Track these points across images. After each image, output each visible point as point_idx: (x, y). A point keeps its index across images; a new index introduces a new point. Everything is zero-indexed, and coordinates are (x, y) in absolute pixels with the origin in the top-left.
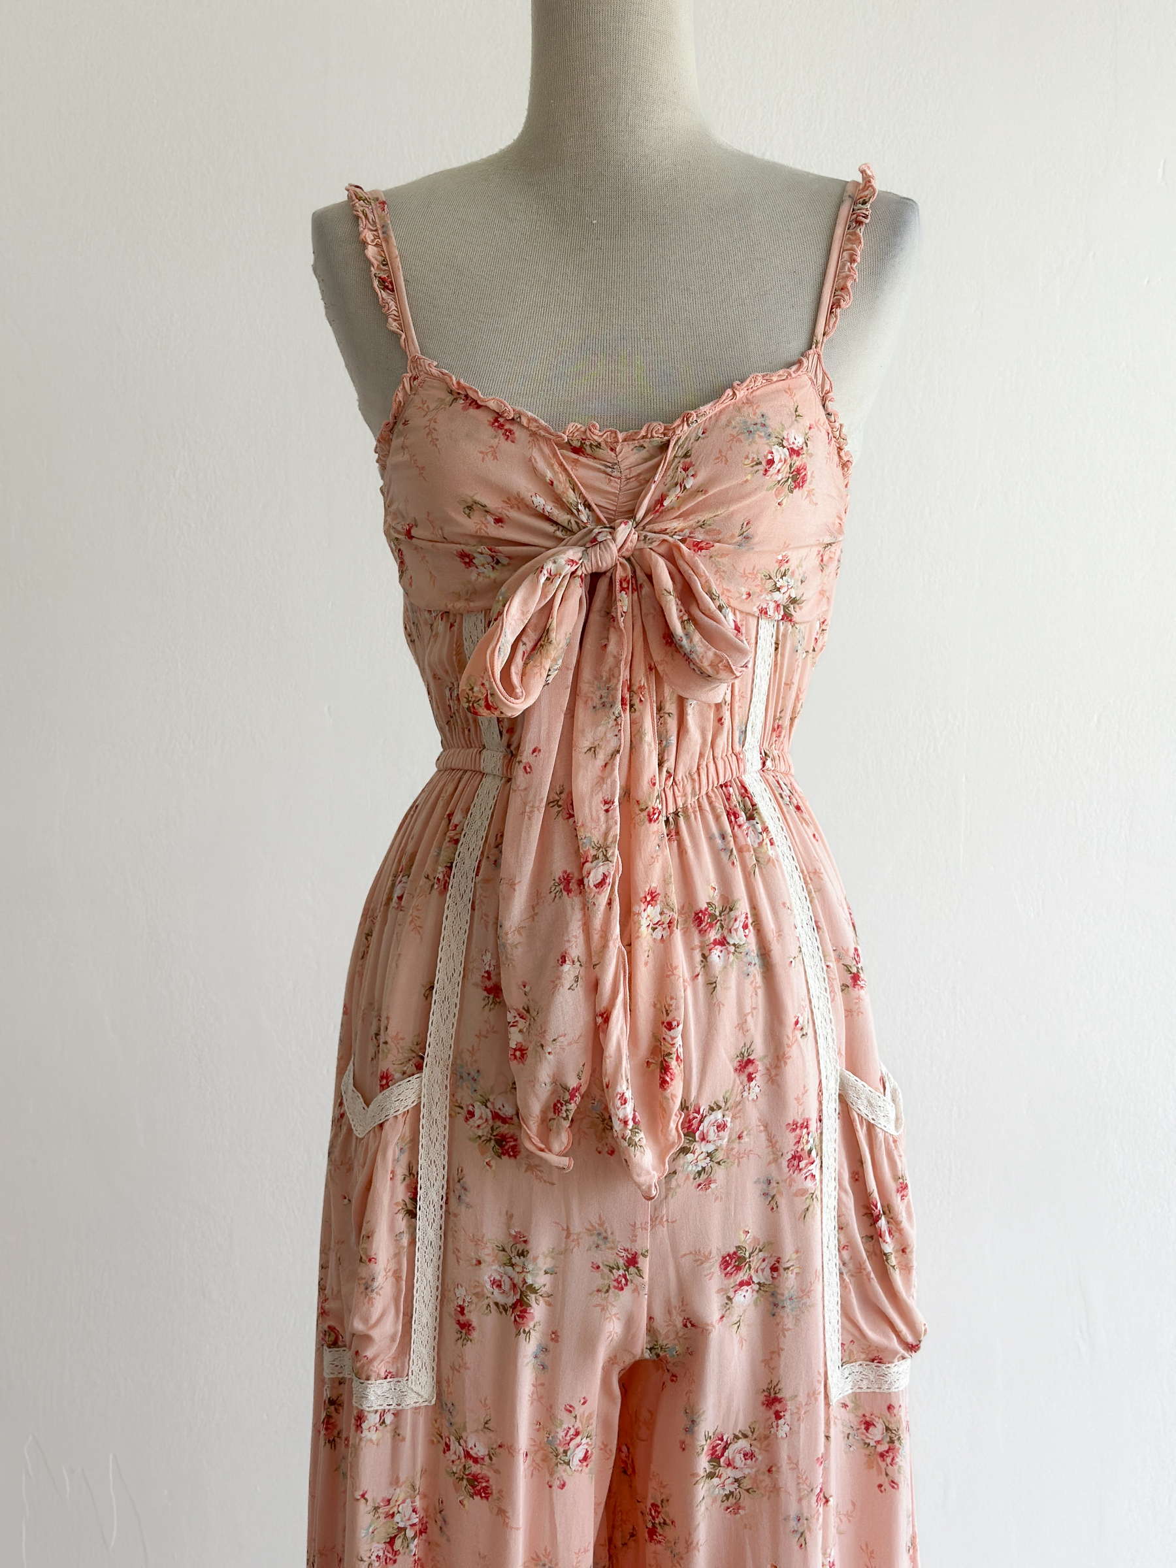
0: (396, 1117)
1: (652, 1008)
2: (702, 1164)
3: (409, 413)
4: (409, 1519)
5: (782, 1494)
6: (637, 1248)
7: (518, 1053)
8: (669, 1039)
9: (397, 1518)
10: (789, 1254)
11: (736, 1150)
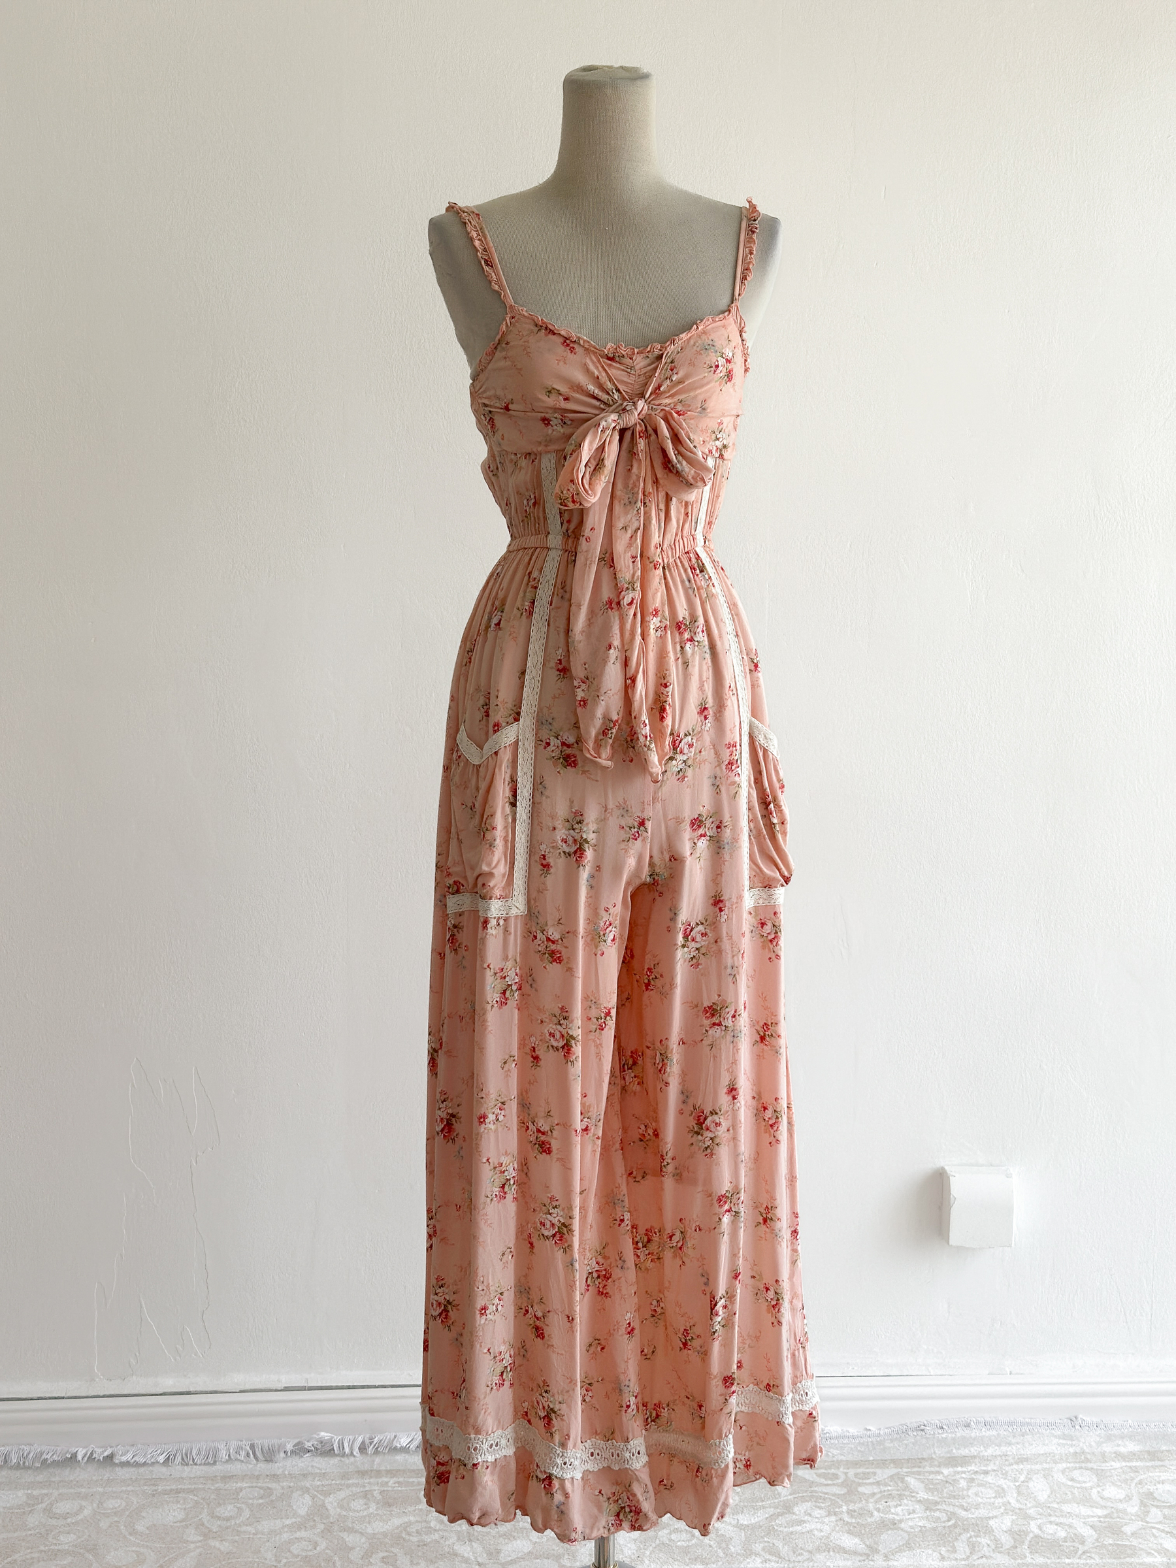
0: (505, 747)
1: (655, 676)
2: (680, 767)
3: (509, 338)
4: (514, 979)
5: (723, 953)
6: (645, 816)
7: (582, 703)
8: (665, 693)
9: (507, 979)
10: (727, 819)
11: (698, 759)
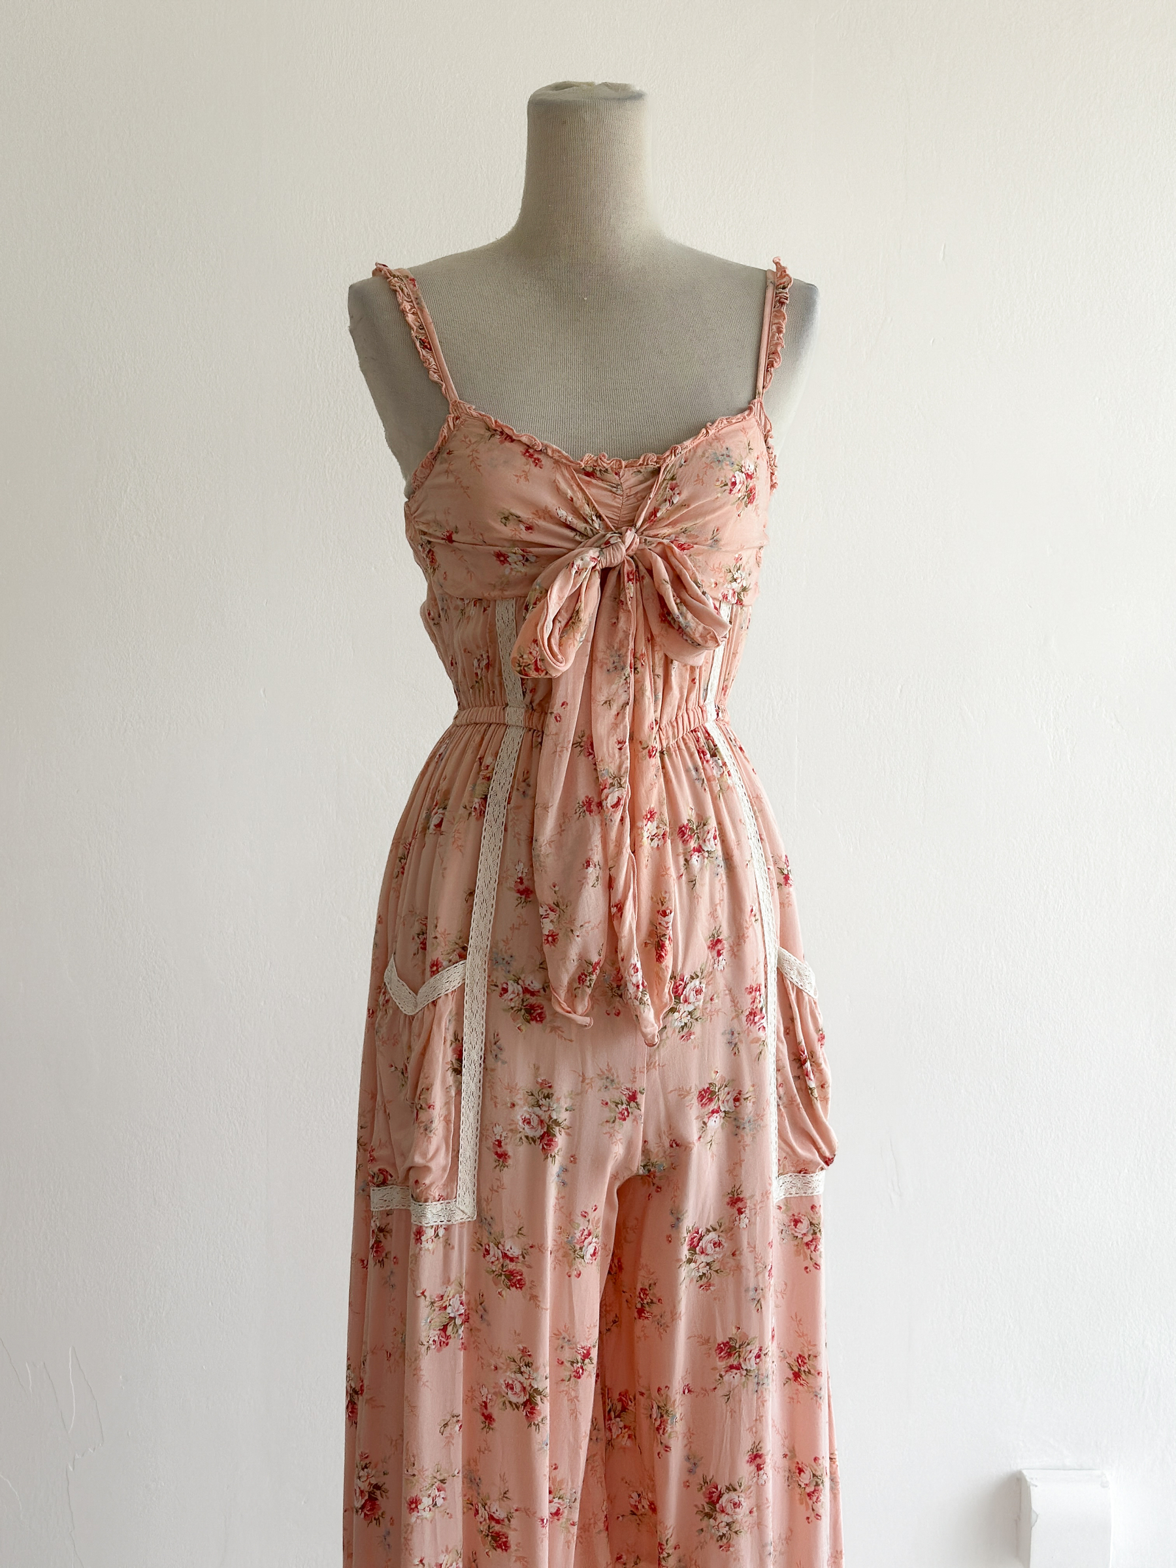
0: (447, 995)
1: (650, 901)
2: (685, 1020)
3: (452, 445)
4: (458, 1310)
5: (744, 1271)
6: (637, 1087)
7: (550, 939)
8: (664, 924)
9: (449, 1310)
10: (747, 1088)
11: (709, 1010)
